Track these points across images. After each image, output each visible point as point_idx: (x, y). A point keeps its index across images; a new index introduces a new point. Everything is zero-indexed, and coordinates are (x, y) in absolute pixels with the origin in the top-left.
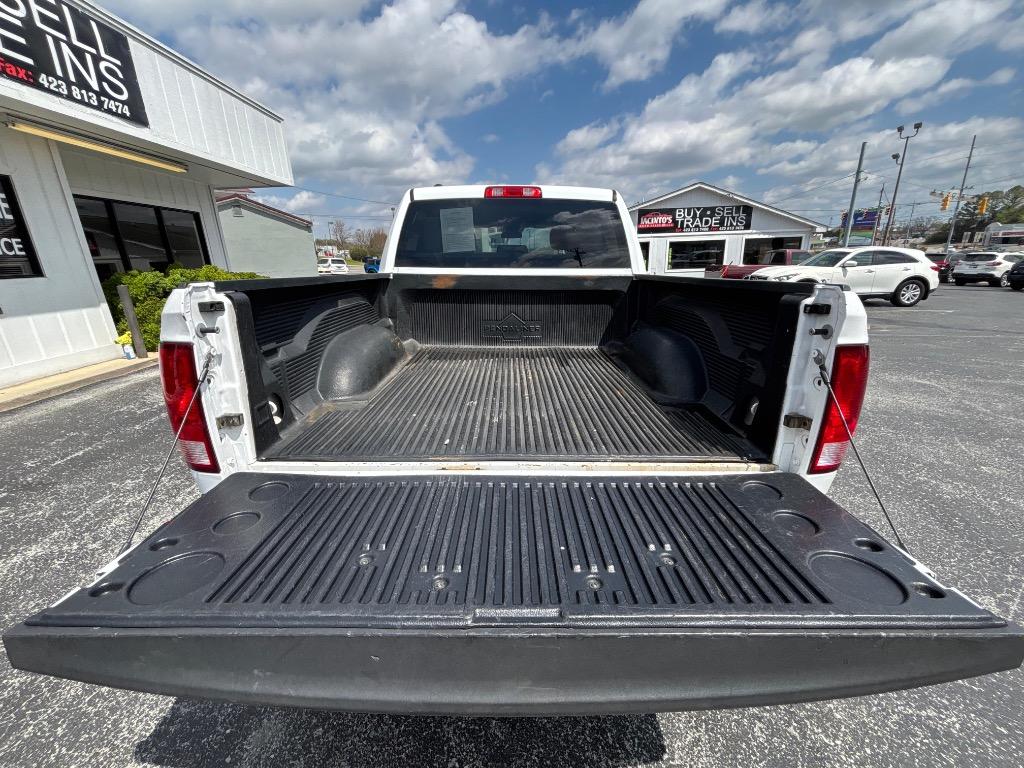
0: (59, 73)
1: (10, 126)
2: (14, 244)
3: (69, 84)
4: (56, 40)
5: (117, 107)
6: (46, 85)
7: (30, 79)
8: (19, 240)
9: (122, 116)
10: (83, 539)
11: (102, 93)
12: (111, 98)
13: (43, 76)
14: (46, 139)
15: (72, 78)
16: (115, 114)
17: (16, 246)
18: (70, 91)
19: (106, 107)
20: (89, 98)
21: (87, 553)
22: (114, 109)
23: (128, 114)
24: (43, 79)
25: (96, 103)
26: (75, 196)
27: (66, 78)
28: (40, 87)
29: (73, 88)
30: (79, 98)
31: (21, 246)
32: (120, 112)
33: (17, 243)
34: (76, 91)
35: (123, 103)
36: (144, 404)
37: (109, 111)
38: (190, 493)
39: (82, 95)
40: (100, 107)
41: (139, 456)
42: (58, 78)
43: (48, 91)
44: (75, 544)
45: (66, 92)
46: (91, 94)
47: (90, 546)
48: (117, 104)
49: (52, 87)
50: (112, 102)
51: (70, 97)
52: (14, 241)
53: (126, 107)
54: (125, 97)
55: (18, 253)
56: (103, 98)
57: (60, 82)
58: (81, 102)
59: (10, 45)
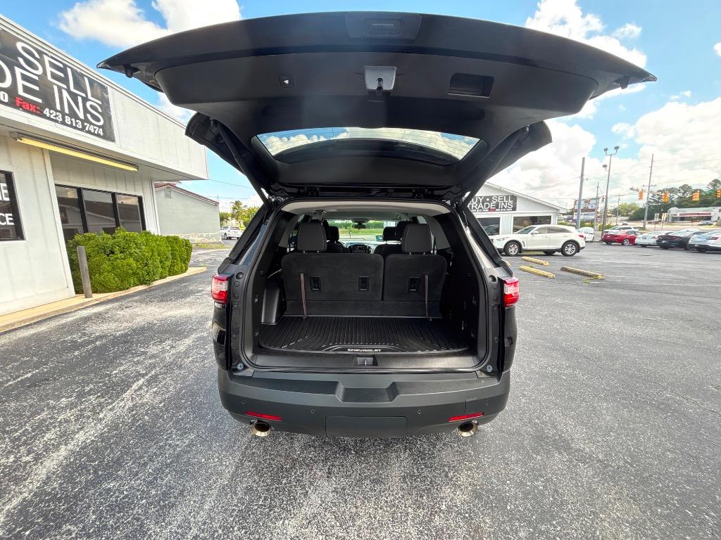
0: (58, 107)
1: (19, 140)
2: (7, 217)
3: (64, 115)
4: (60, 89)
5: (95, 129)
6: (48, 115)
7: (37, 111)
8: (11, 215)
9: (98, 135)
10: (19, 452)
11: (86, 120)
12: (91, 124)
13: (47, 110)
14: (42, 149)
15: (67, 111)
16: (93, 134)
17: (8, 219)
18: (64, 119)
19: (87, 129)
20: (76, 123)
21: (20, 465)
22: (93, 131)
23: (102, 134)
24: (47, 111)
25: (80, 127)
26: (56, 185)
27: (62, 112)
28: (44, 116)
29: (66, 117)
30: (69, 123)
31: (11, 219)
32: (96, 132)
33: (9, 217)
34: (68, 120)
35: (99, 127)
36: (84, 334)
37: (89, 132)
38: (110, 410)
39: (72, 122)
40: (83, 129)
41: (74, 377)
42: (57, 111)
43: (49, 119)
44: (12, 456)
45: (61, 120)
46: (78, 121)
47: (25, 459)
48: (95, 127)
49: (52, 117)
50: (92, 126)
51: (63, 123)
52: (7, 215)
53: (101, 130)
54: (101, 123)
55: (9, 224)
56: (85, 124)
57: (58, 114)
58: (71, 126)
59: (26, 89)
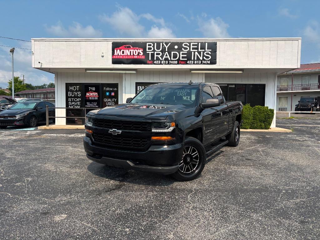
0: (193, 59)
1: (191, 72)
4: (195, 52)
5: (206, 62)
7: (186, 63)
9: (208, 64)
11: (203, 59)
12: (205, 60)
13: (188, 61)
15: (196, 59)
16: (206, 64)
18: (194, 62)
25: (200, 63)
27: (194, 60)
28: (187, 64)
35: (208, 60)
37: (204, 64)
39: (197, 62)
40: (202, 63)
43: (189, 64)
46: (199, 61)
51: (194, 64)
54: (210, 58)
56: (203, 61)
57: (192, 61)
58: (197, 64)
59: (183, 57)
